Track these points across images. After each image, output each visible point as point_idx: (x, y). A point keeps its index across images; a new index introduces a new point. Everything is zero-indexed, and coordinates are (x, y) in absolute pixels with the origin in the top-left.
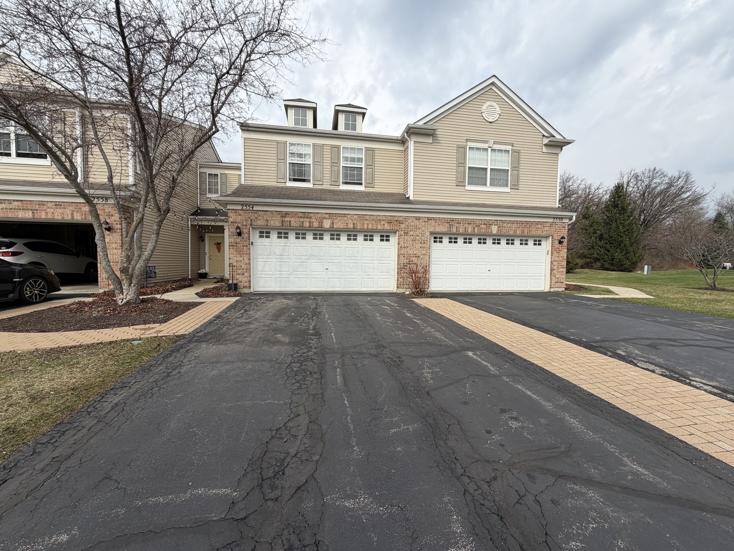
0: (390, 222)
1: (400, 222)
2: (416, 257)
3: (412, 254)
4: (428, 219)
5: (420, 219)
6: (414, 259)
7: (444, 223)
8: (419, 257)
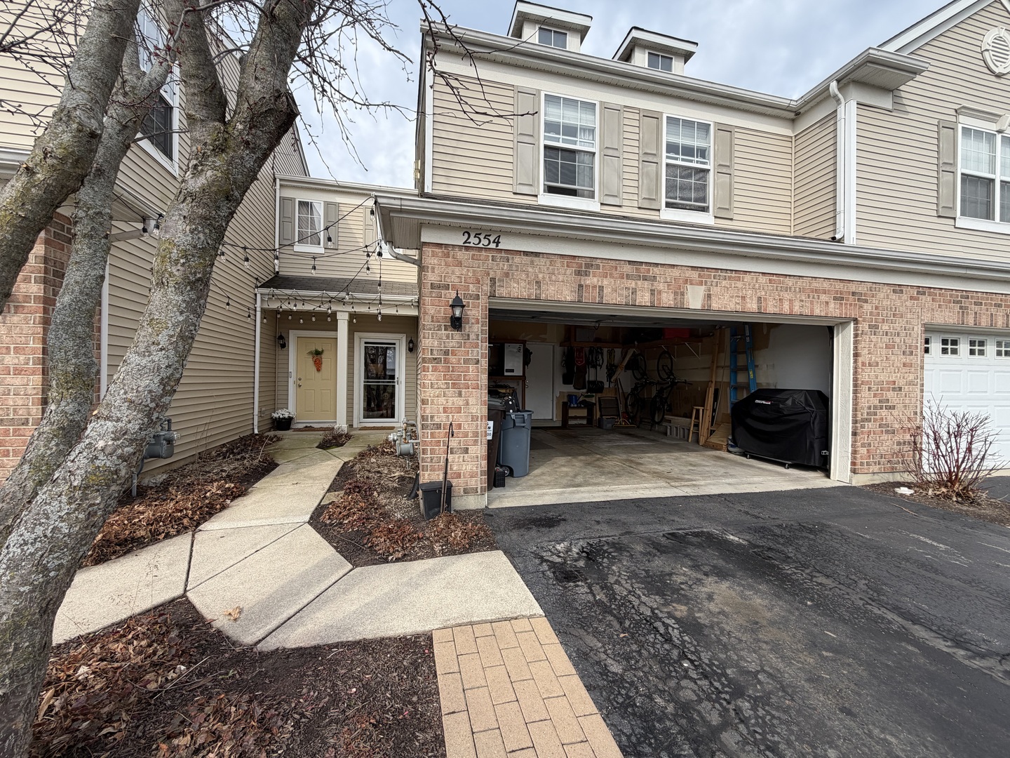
0: (839, 299)
1: (861, 299)
2: (894, 389)
3: (888, 383)
4: (918, 293)
5: (902, 292)
6: (890, 394)
7: (950, 302)
8: (900, 389)
